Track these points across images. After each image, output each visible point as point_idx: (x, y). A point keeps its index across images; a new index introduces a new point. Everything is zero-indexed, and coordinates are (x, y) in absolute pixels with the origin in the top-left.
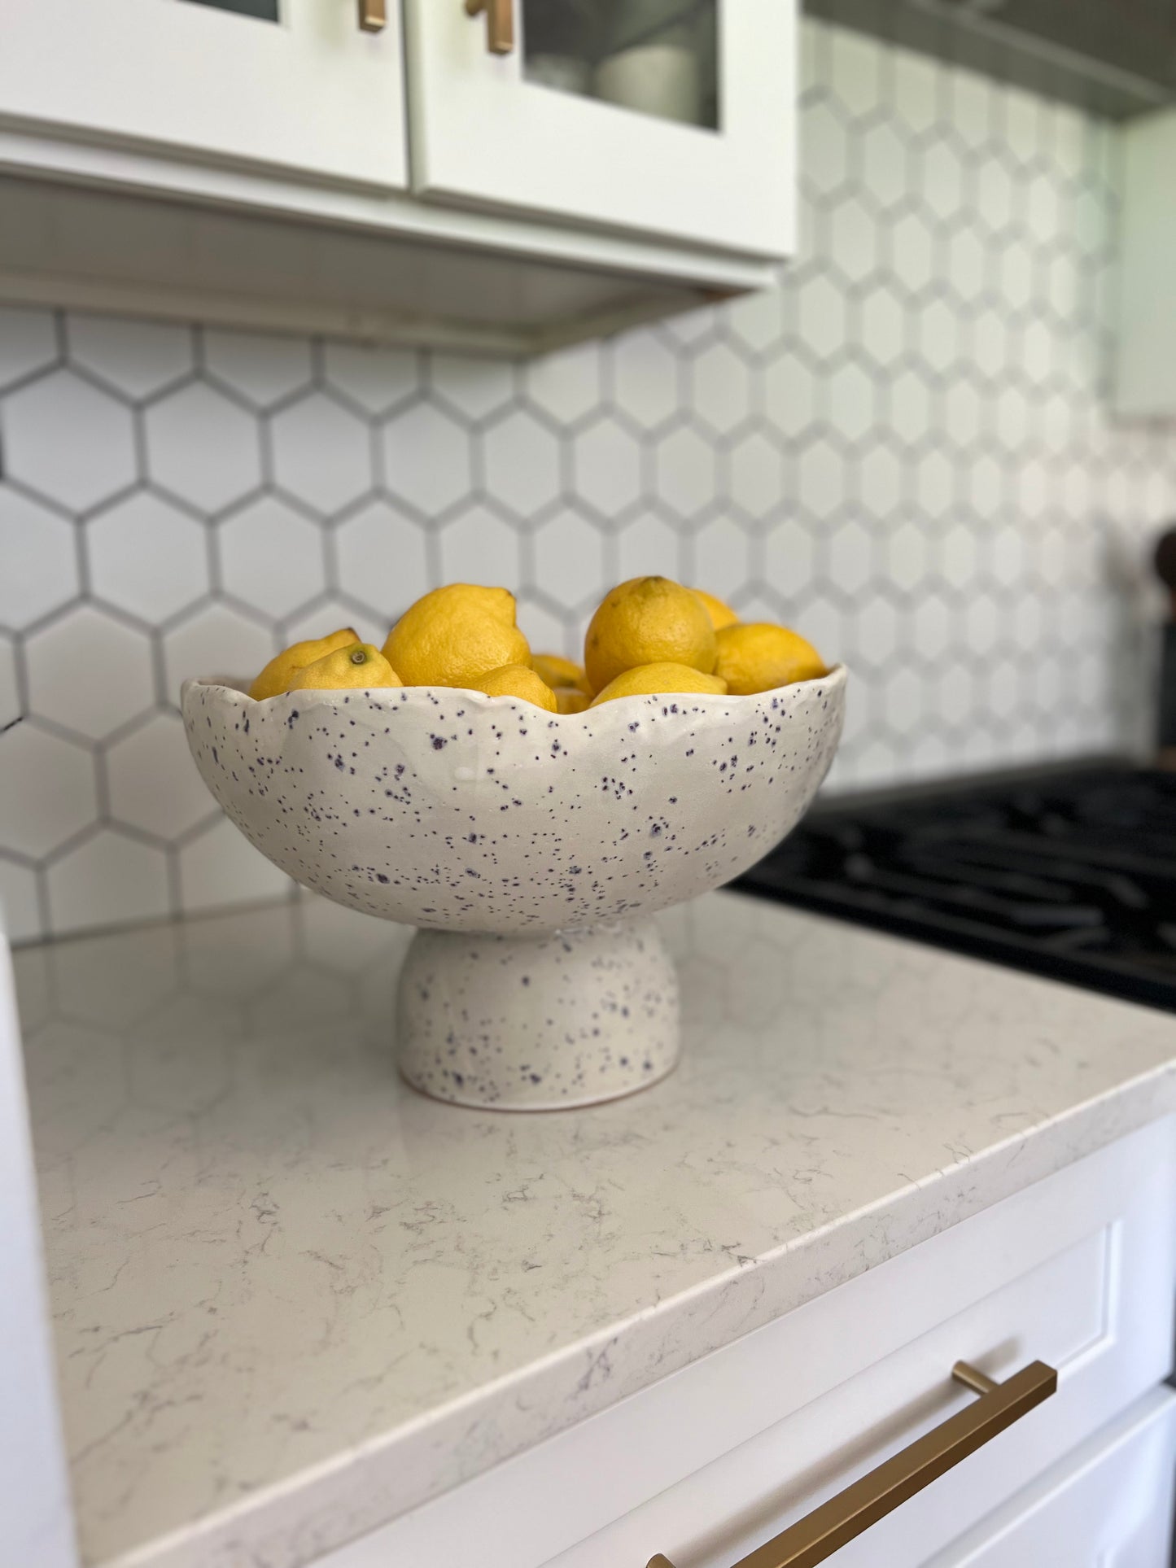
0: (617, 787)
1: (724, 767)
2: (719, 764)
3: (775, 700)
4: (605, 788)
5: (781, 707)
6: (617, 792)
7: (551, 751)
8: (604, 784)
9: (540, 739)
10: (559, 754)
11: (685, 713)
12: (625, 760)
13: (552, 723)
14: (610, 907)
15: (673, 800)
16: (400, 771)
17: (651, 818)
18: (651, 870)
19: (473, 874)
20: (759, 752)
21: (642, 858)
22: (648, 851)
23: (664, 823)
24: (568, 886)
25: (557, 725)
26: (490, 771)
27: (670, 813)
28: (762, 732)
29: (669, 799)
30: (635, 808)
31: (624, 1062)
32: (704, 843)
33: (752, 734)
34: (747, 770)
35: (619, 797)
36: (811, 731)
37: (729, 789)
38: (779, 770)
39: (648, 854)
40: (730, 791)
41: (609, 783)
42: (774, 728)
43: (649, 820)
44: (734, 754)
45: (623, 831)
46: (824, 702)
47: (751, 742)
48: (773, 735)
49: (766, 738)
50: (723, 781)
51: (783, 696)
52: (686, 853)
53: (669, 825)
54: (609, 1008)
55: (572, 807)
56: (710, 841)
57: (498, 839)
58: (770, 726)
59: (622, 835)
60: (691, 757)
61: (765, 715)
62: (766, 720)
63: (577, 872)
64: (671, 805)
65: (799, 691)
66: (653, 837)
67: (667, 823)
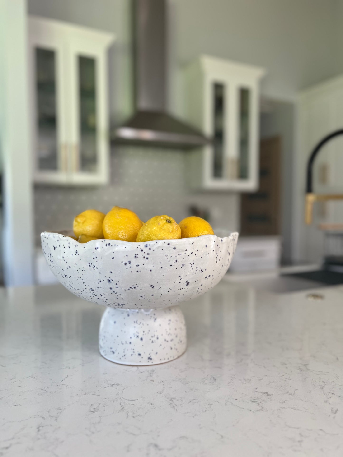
0: (93, 266)
1: (126, 264)
2: (124, 263)
3: (146, 245)
4: (90, 266)
5: (149, 247)
6: (93, 268)
7: (75, 253)
9: (73, 250)
10: (77, 254)
11: (112, 246)
12: (94, 258)
14: (114, 303)
15: (111, 272)
16: (50, 255)
17: (106, 277)
18: (116, 294)
19: (71, 286)
20: (141, 261)
21: (110, 289)
22: (110, 287)
23: (111, 279)
24: (94, 294)
25: (77, 246)
26: (63, 257)
27: (112, 276)
28: (140, 254)
29: (109, 272)
30: (100, 273)
31: (140, 355)
32: (131, 288)
33: (136, 255)
34: (137, 266)
35: (94, 269)
36: (167, 256)
37: (131, 271)
38: (154, 267)
39: (111, 288)
40: (132, 272)
41: (90, 264)
42: (146, 254)
43: (106, 278)
44: (129, 260)
45: (99, 280)
46: (173, 247)
47: (136, 257)
48: (146, 256)
49: (143, 256)
50: (127, 268)
51: (150, 244)
52: (125, 290)
53: (113, 280)
54: (136, 337)
55: (83, 270)
56: (133, 287)
57: (70, 277)
58: (144, 253)
59: (99, 281)
60: (113, 259)
61: (142, 249)
62: (142, 251)
63: (93, 290)
64: (111, 274)
65: (157, 242)
66: (110, 283)
67: (112, 279)
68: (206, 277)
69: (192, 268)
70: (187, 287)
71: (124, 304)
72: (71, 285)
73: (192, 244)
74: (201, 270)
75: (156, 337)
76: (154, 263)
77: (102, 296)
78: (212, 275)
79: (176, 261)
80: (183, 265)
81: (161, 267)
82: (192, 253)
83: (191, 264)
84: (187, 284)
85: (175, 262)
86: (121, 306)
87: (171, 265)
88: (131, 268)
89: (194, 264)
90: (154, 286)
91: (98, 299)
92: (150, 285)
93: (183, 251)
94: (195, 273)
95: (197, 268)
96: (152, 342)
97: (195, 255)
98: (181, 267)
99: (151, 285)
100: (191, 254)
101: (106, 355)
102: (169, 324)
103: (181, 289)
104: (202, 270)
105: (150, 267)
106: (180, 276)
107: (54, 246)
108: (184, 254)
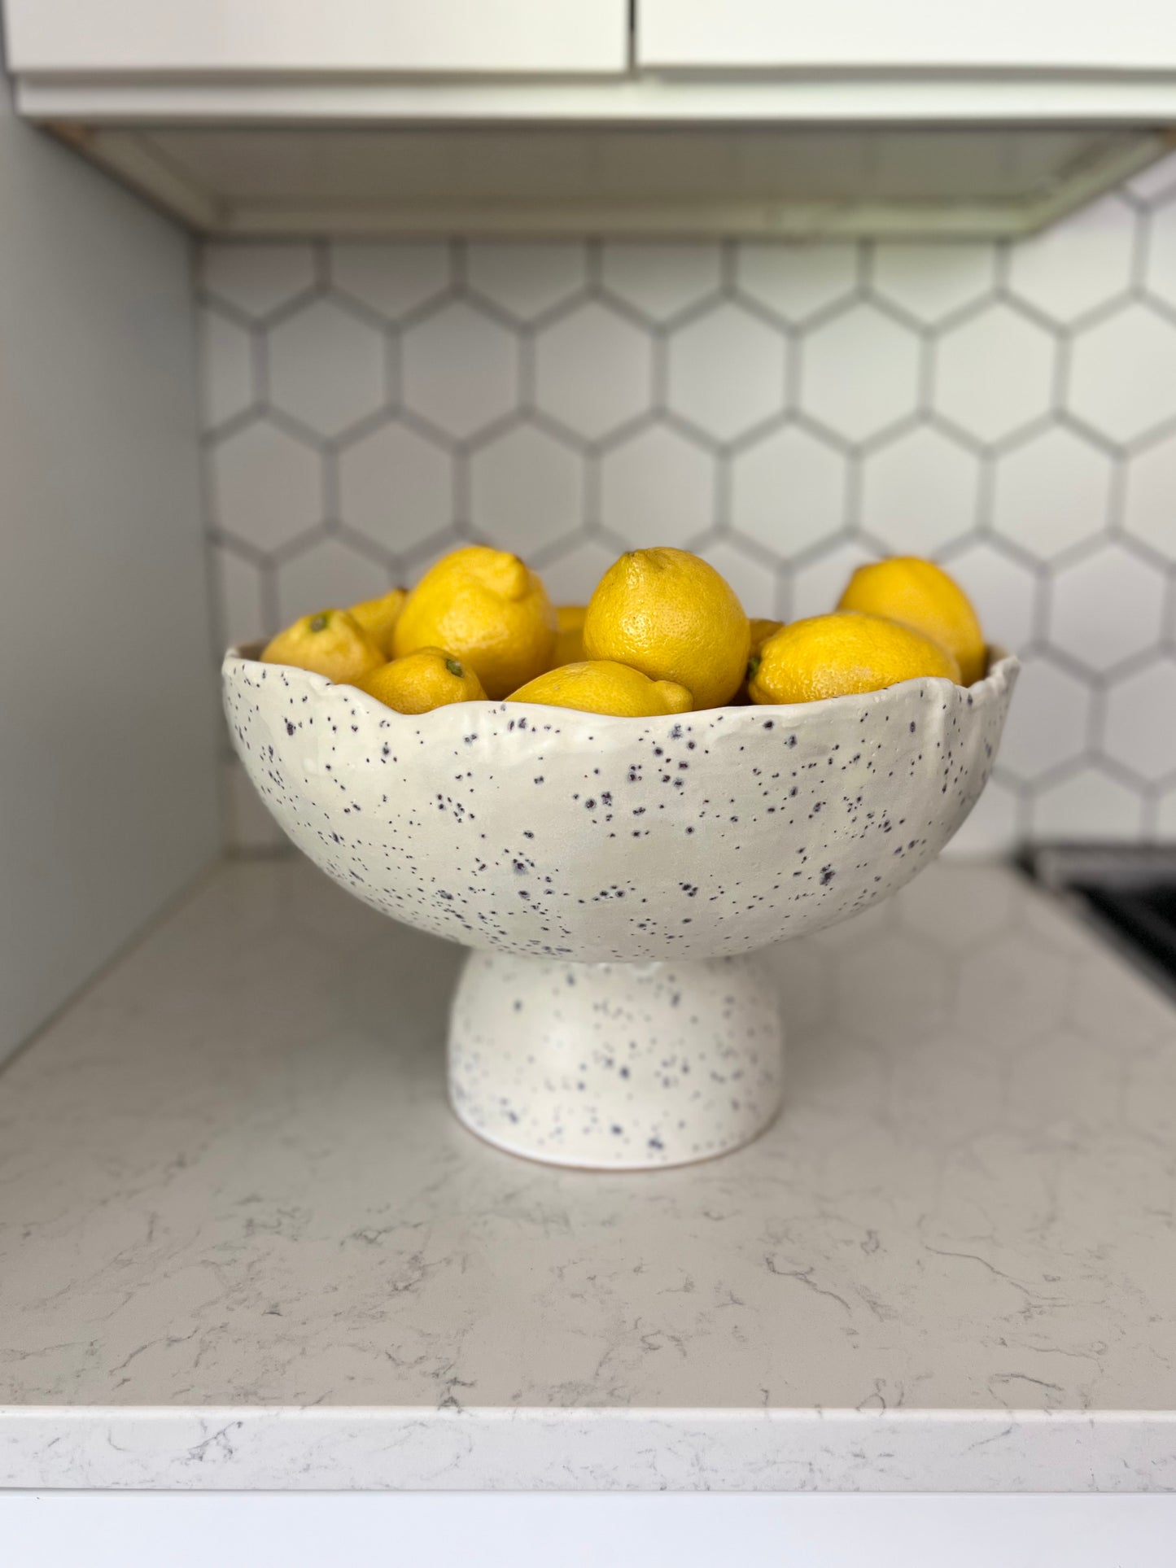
0: (455, 808)
1: (591, 804)
2: (583, 800)
3: (677, 727)
4: (441, 807)
5: (686, 737)
6: (456, 815)
7: (380, 755)
8: (440, 802)
9: (371, 739)
10: (389, 759)
11: (534, 730)
12: (459, 777)
13: (383, 722)
14: (528, 945)
15: (530, 835)
16: (271, 752)
17: (507, 851)
18: (543, 913)
19: (357, 877)
20: (651, 792)
21: (519, 897)
22: (522, 890)
23: (527, 861)
24: (453, 912)
25: (388, 725)
26: (328, 767)
27: (531, 850)
28: (652, 767)
29: (523, 832)
30: (483, 836)
31: (617, 1130)
32: (604, 894)
33: (633, 768)
34: (635, 812)
35: (460, 821)
36: (759, 773)
37: (609, 833)
38: (702, 818)
39: (523, 893)
40: (612, 835)
41: (445, 801)
42: (675, 764)
43: (507, 854)
44: (605, 790)
45: (478, 860)
46: (787, 737)
47: (633, 777)
48: (675, 773)
49: (661, 776)
50: (595, 822)
51: (690, 724)
52: (581, 902)
53: (535, 864)
54: (603, 1063)
55: (411, 823)
56: (612, 893)
57: (356, 844)
58: (668, 761)
59: (479, 865)
60: (540, 786)
61: (658, 745)
62: (659, 752)
63: (450, 897)
64: (528, 840)
65: (720, 719)
66: (521, 875)
67: (531, 860)
68: (900, 850)
69: (851, 816)
70: (824, 889)
71: (569, 951)
72: (355, 873)
73: (862, 720)
74: (883, 824)
75: (679, 1064)
76: (707, 801)
77: (483, 918)
78: (920, 842)
79: (794, 793)
80: (818, 805)
81: (732, 816)
82: (858, 757)
83: (850, 801)
84: (823, 877)
85: (787, 794)
86: (554, 954)
87: (772, 810)
88: (611, 819)
89: (861, 802)
90: (695, 889)
91: (468, 927)
92: (681, 884)
93: (822, 751)
94: (862, 836)
95: (870, 816)
96: (666, 1083)
97: (870, 764)
98: (811, 817)
99: (686, 882)
100: (853, 765)
101: (482, 1124)
102: (727, 1014)
103: (797, 898)
104: (886, 824)
105: (689, 814)
106: (801, 851)
107: (286, 720)
108: (827, 762)
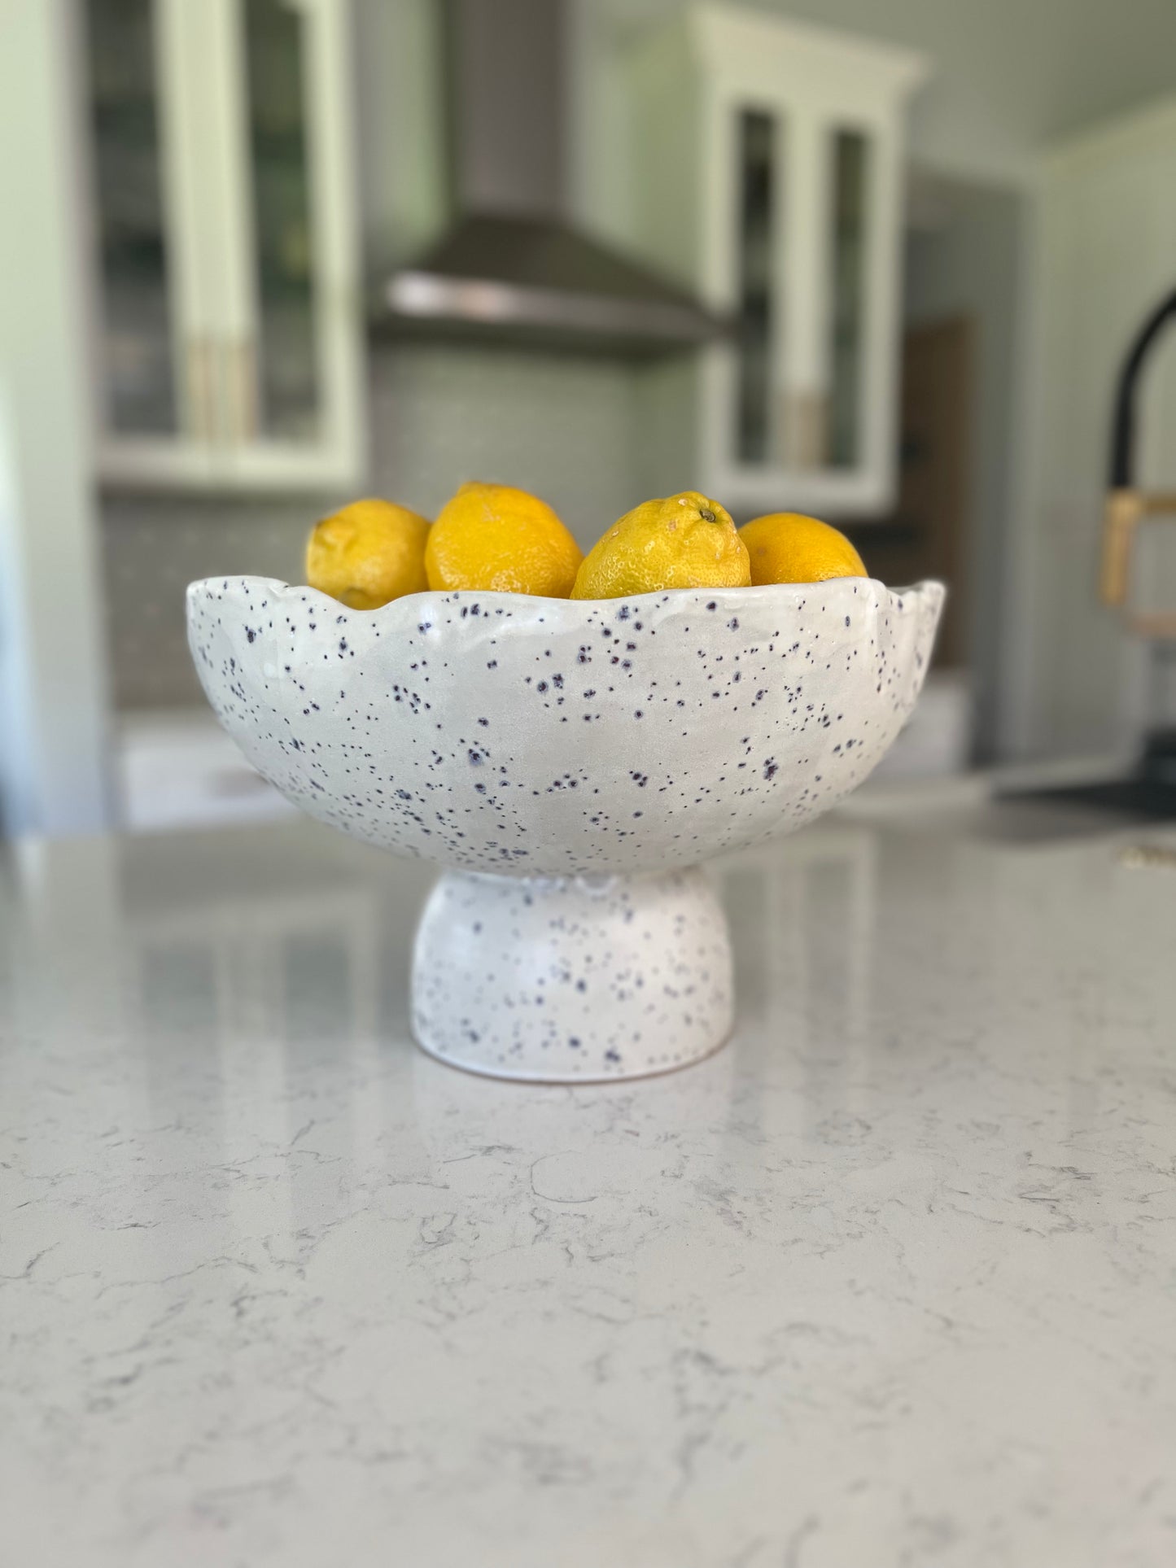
0: (411, 699)
1: (543, 687)
2: (535, 683)
3: (625, 609)
4: (398, 698)
5: (634, 618)
6: (413, 705)
7: (338, 650)
8: (396, 694)
9: (328, 636)
10: (346, 654)
11: (486, 615)
12: (414, 667)
13: (341, 617)
14: (486, 849)
15: (484, 722)
16: (233, 664)
17: (462, 741)
18: (499, 808)
19: (318, 787)
20: (600, 673)
21: (475, 790)
22: (478, 782)
23: (483, 750)
24: (412, 814)
25: (345, 621)
26: (288, 669)
27: (487, 739)
28: (601, 650)
29: (477, 720)
30: (439, 726)
31: (575, 1043)
32: (557, 784)
33: (583, 649)
34: (586, 695)
35: (416, 712)
36: (704, 655)
37: (561, 717)
38: (650, 702)
39: (479, 787)
40: (564, 720)
41: (401, 693)
42: (623, 645)
43: (462, 744)
44: (556, 672)
45: (434, 753)
46: (729, 619)
47: (583, 659)
48: (621, 652)
49: (610, 657)
50: (547, 706)
51: (637, 605)
52: (536, 793)
53: (491, 753)
54: (560, 977)
55: (369, 718)
56: (565, 783)
57: (316, 748)
58: (617, 642)
59: (435, 758)
60: (494, 670)
61: (606, 626)
62: (607, 633)
63: (408, 797)
64: (484, 728)
65: (666, 599)
66: (476, 766)
67: (486, 750)
68: (838, 748)
69: (792, 706)
70: (768, 784)
71: (525, 853)
72: (317, 782)
73: (800, 608)
74: (822, 718)
75: (633, 978)
76: (654, 684)
77: (441, 818)
78: (858, 742)
79: (737, 678)
80: (760, 693)
81: (679, 699)
82: (797, 645)
83: (791, 691)
84: (767, 770)
85: (731, 679)
86: (510, 859)
87: (716, 695)
88: (564, 702)
89: (800, 694)
90: (645, 779)
91: (427, 831)
92: (631, 772)
93: (763, 637)
94: (803, 729)
95: (810, 708)
96: (622, 996)
97: (809, 654)
98: (753, 704)
99: (635, 772)
100: (792, 653)
101: (443, 1048)
102: (678, 932)
103: (743, 793)
104: (825, 718)
105: (638, 700)
106: (745, 741)
107: (247, 628)
108: (768, 648)
